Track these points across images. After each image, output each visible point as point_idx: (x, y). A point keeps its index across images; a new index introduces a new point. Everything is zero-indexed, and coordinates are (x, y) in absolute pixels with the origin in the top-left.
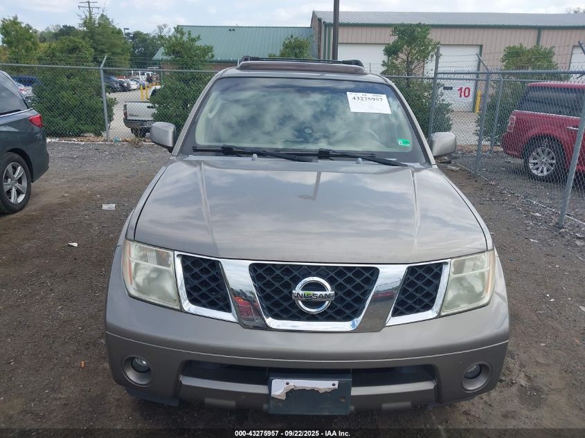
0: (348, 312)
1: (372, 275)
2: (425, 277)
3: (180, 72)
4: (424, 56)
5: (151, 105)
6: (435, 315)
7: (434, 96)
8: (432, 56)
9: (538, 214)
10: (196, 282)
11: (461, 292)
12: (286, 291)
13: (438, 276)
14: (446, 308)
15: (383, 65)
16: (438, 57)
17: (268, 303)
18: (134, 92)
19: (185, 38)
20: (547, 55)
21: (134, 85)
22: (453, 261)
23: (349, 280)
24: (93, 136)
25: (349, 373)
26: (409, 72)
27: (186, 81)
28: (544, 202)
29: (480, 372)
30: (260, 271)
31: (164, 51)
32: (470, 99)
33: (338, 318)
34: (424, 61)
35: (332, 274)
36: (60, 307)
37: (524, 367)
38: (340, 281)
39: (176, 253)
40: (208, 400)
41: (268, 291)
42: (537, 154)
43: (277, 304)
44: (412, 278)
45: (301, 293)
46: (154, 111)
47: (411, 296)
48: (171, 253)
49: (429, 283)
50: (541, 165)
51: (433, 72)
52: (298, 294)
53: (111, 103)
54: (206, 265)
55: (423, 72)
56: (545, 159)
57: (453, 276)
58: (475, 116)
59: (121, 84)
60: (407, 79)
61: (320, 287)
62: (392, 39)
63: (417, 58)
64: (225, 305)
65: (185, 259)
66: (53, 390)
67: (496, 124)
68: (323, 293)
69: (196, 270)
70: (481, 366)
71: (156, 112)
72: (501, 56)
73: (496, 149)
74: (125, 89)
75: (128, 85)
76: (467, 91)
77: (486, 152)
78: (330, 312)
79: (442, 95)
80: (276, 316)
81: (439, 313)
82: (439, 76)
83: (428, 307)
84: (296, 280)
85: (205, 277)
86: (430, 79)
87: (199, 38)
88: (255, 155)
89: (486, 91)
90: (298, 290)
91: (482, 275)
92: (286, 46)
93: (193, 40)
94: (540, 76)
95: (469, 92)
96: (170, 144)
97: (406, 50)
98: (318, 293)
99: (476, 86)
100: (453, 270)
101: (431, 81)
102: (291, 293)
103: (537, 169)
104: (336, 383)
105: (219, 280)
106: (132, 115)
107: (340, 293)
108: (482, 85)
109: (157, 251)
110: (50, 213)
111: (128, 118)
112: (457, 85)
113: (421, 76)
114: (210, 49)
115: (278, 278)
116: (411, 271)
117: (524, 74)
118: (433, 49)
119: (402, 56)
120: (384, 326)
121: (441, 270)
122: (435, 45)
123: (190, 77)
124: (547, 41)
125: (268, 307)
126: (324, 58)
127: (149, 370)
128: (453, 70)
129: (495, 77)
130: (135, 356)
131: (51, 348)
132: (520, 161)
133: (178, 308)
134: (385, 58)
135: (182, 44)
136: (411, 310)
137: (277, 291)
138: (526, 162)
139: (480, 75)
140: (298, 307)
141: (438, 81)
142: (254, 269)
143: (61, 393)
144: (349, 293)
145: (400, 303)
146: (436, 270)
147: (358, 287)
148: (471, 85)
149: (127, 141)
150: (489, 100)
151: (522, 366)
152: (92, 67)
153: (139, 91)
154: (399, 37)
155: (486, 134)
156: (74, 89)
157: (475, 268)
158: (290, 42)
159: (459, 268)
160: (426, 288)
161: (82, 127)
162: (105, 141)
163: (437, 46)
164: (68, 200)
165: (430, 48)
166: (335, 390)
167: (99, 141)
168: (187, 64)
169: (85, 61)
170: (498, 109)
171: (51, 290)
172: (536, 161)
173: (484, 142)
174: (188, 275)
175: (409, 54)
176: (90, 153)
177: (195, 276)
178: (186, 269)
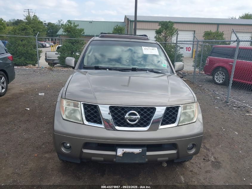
0: (145, 124)
1: (153, 110)
2: (172, 111)
3: (70, 39)
4: (172, 34)
5: (57, 53)
6: (176, 125)
7: (176, 51)
8: (175, 34)
9: (218, 98)
10: (89, 114)
11: (186, 118)
12: (122, 116)
13: (177, 111)
14: (180, 123)
15: (155, 38)
16: (177, 34)
17: (116, 121)
18: (49, 48)
19: (72, 25)
20: (221, 35)
21: (48, 45)
22: (182, 105)
23: (145, 112)
24: (32, 66)
25: (145, 146)
26: (166, 40)
27: (72, 43)
28: (220, 93)
29: (193, 147)
30: (113, 109)
31: (63, 30)
32: (191, 52)
33: (141, 126)
34: (172, 36)
35: (139, 110)
36: (24, 133)
37: (214, 154)
38: (142, 112)
39: (82, 103)
40: (93, 158)
41: (116, 116)
42: (218, 74)
43: (119, 121)
44: (168, 112)
45: (128, 116)
46: (59, 55)
47: (167, 118)
48: (79, 103)
49: (174, 113)
50: (219, 78)
51: (176, 41)
52: (127, 117)
53: (40, 52)
54: (92, 107)
55: (171, 41)
56: (221, 76)
57: (182, 111)
58: (193, 59)
59: (42, 45)
60: (165, 43)
61: (135, 114)
62: (158, 27)
63: (169, 35)
64: (100, 122)
65: (84, 105)
66: (25, 165)
67: (201, 63)
68: (136, 117)
69: (89, 109)
70: (193, 144)
71: (59, 56)
72: (203, 34)
73: (201, 72)
74: (44, 47)
75: (45, 45)
76: (189, 49)
77: (197, 73)
78: (138, 124)
79: (179, 50)
80: (119, 126)
81: (178, 125)
82: (178, 42)
83: (174, 122)
84: (126, 112)
85: (92, 112)
86: (174, 43)
87: (78, 25)
88: (108, 69)
89: (197, 49)
90: (127, 116)
91: (193, 111)
92: (115, 29)
93: (76, 26)
94: (218, 43)
95: (190, 49)
96: (73, 66)
97: (164, 32)
98: (134, 117)
99: (193, 47)
100: (182, 109)
101: (175, 44)
102: (124, 117)
103: (218, 80)
104: (141, 150)
105: (97, 113)
106: (48, 57)
107: (142, 117)
108: (195, 46)
109: (74, 102)
110: (16, 97)
111: (47, 58)
112: (185, 46)
113: (170, 42)
114: (82, 30)
115: (119, 112)
116: (168, 109)
117: (212, 42)
118: (175, 31)
119: (163, 34)
120: (158, 129)
121: (178, 109)
122: (176, 30)
123: (74, 41)
124: (221, 29)
125: (116, 122)
126: (130, 33)
127: (71, 147)
128: (183, 40)
129: (200, 43)
130: (65, 142)
131: (22, 149)
132: (211, 77)
133: (82, 123)
134: (155, 35)
135: (71, 28)
136: (167, 123)
137: (119, 116)
138: (214, 78)
139: (195, 42)
140: (127, 122)
141: (178, 44)
142: (111, 108)
143: (28, 166)
144: (145, 117)
145: (164, 121)
146: (176, 109)
147: (149, 115)
148: (191, 46)
149: (47, 68)
150: (198, 53)
151: (212, 154)
152: (32, 37)
153: (51, 48)
154: (162, 27)
155: (197, 66)
156: (24, 46)
157: (191, 108)
158: (117, 28)
159: (185, 108)
160: (173, 115)
161: (27, 62)
162: (37, 68)
163: (177, 31)
164: (23, 92)
165: (174, 31)
166: (140, 152)
167: (35, 68)
168: (73, 36)
169: (28, 34)
170: (202, 56)
171: (20, 127)
172: (217, 77)
173: (196, 70)
174: (86, 111)
175: (165, 33)
176: (31, 72)
177: (89, 111)
178: (85, 109)
